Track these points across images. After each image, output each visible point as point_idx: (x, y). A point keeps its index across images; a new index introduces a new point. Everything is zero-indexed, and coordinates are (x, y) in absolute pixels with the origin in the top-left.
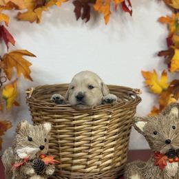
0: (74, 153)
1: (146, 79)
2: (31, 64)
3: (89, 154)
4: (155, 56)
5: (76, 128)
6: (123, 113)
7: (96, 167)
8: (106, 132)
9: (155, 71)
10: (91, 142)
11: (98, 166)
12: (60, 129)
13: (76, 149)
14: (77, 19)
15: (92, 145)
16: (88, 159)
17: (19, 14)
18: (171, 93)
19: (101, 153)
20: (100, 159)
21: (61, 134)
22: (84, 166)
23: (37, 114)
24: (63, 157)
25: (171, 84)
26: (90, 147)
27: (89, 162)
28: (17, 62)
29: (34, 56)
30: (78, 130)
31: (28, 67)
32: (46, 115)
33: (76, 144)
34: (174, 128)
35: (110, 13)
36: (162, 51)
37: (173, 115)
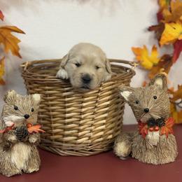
0: (65, 124)
1: (137, 55)
2: (19, 41)
3: (80, 125)
4: (145, 31)
5: (67, 99)
6: (114, 86)
7: (87, 138)
9: (145, 47)
10: (82, 113)
11: (90, 138)
12: (51, 100)
13: (67, 121)
15: (83, 116)
16: (79, 131)
18: (162, 67)
19: (92, 125)
20: (91, 131)
21: (52, 105)
22: (76, 138)
24: (55, 128)
25: (162, 58)
26: (81, 119)
27: (80, 134)
28: (5, 39)
29: (23, 33)
30: (68, 102)
31: (16, 44)
32: (38, 88)
33: (67, 115)
36: (153, 26)
37: (157, 85)
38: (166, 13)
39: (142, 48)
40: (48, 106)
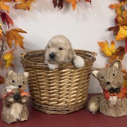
2: (24, 38)
3: (60, 94)
5: (51, 78)
8: (70, 81)
10: (61, 87)
11: (66, 102)
12: (41, 79)
13: (51, 91)
14: (55, 7)
15: (61, 89)
16: (59, 98)
17: (16, 4)
18: (118, 56)
19: (68, 94)
20: (67, 98)
21: (42, 82)
22: (57, 102)
23: (27, 69)
24: (44, 96)
26: (60, 90)
27: (60, 100)
28: (15, 37)
29: (26, 32)
30: (52, 80)
31: (22, 40)
32: (32, 70)
33: (51, 88)
34: (114, 75)
35: (76, 3)
37: (115, 67)
38: (120, 19)
39: (105, 42)
40: (39, 82)
